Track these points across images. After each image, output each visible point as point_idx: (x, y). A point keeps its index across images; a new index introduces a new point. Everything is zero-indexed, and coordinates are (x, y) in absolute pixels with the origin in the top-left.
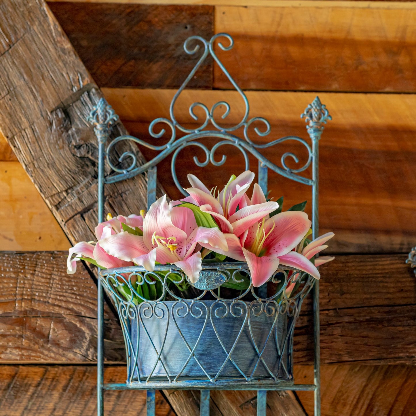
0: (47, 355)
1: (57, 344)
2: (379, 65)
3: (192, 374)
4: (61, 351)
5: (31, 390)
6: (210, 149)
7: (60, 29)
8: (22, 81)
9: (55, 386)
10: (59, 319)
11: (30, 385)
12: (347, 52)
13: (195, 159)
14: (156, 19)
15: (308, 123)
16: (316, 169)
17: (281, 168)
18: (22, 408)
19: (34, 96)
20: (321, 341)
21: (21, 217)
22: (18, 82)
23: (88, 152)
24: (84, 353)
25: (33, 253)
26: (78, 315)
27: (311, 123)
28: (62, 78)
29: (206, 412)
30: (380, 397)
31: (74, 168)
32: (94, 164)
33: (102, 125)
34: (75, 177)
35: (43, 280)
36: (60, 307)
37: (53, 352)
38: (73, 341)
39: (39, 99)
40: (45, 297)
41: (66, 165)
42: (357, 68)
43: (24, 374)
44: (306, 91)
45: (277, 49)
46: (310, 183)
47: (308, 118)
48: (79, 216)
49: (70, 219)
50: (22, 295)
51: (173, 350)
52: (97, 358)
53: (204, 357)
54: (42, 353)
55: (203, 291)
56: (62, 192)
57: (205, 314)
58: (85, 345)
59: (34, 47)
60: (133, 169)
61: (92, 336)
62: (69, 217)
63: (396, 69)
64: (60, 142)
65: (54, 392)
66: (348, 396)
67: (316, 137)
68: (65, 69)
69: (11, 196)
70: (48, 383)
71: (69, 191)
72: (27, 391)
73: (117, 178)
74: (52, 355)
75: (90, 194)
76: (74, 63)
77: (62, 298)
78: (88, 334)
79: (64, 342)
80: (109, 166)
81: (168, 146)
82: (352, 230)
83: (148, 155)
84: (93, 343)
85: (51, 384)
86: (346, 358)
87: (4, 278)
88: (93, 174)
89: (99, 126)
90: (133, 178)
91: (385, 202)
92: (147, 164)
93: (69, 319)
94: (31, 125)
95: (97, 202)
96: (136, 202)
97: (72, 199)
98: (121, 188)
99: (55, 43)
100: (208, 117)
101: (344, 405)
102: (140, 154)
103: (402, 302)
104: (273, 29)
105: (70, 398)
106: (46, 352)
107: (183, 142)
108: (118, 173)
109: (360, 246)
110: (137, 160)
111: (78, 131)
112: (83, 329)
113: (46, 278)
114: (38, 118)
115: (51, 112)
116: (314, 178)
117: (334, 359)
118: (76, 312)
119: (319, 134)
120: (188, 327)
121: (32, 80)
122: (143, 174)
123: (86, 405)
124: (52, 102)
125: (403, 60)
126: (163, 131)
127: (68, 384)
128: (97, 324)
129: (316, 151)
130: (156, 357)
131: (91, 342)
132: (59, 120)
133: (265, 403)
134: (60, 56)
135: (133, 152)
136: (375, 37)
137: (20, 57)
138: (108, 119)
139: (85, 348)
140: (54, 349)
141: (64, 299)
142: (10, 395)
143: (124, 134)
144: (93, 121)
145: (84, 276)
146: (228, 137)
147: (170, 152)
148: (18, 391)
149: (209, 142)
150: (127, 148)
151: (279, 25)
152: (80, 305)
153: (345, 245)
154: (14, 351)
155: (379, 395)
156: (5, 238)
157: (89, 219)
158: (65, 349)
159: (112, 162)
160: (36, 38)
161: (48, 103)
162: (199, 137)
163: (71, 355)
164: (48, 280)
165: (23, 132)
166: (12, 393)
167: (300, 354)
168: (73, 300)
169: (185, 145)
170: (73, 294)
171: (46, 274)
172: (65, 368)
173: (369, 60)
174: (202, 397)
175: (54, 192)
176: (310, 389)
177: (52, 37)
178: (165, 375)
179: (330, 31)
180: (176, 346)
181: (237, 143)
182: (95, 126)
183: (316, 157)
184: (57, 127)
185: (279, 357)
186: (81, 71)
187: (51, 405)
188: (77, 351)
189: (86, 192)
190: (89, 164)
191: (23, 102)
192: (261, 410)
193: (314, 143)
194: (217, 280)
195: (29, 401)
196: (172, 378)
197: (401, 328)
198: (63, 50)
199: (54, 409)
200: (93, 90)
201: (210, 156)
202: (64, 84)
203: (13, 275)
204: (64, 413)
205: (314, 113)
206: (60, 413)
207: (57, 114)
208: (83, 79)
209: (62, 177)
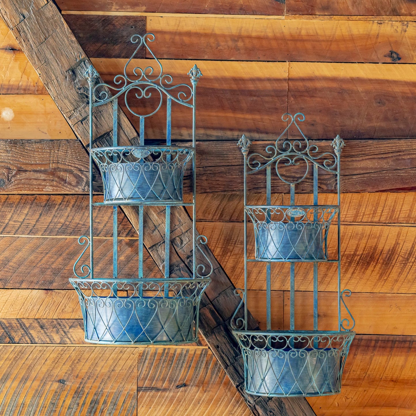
0: (65, 189)
1: (70, 184)
2: (228, 47)
3: (134, 197)
4: (72, 187)
5: (57, 207)
6: (143, 90)
7: (70, 31)
8: (52, 56)
9: (68, 205)
10: (71, 172)
11: (56, 204)
12: (212, 40)
13: (136, 95)
14: (117, 23)
15: (191, 78)
16: (195, 100)
17: (178, 99)
18: (53, 215)
19: (58, 64)
20: (197, 182)
21: (51, 122)
22: (49, 56)
23: (84, 91)
24: (83, 188)
25: (58, 140)
26: (80, 170)
27: (193, 78)
28: (71, 55)
29: (141, 216)
31: (77, 99)
32: (87, 97)
33: (91, 78)
34: (78, 103)
35: (63, 153)
36: (71, 166)
38: (78, 183)
39: (60, 65)
40: (64, 162)
41: (74, 97)
42: (217, 48)
43: (53, 199)
44: (191, 60)
45: (177, 38)
46: (192, 107)
47: (191, 75)
48: (80, 122)
49: (76, 124)
50: (53, 160)
51: (126, 186)
52: (89, 190)
53: (140, 189)
54: (63, 188)
55: (139, 159)
56: (71, 111)
57: (140, 169)
58: (84, 184)
59: (57, 39)
60: (107, 100)
61: (87, 180)
62: (75, 123)
63: (237, 49)
64: (71, 86)
65: (68, 208)
66: (211, 210)
67: (195, 84)
68: (72, 50)
69: (45, 112)
70: (65, 203)
71: (75, 110)
72: (55, 207)
73: (98, 104)
74: (68, 189)
75: (85, 111)
76: (77, 47)
78: (85, 179)
79: (74, 183)
80: (95, 98)
81: (123, 88)
82: (214, 128)
83: (113, 93)
84: (87, 183)
86: (208, 191)
87: (44, 152)
88: (87, 102)
89: (89, 79)
90: (106, 104)
91: (230, 115)
92: (113, 97)
93: (76, 172)
94: (56, 78)
95: (89, 115)
96: (107, 115)
97: (77, 114)
98: (101, 109)
99: (68, 38)
100: (142, 74)
101: (209, 214)
102: (110, 92)
103: (235, 164)
104: (176, 28)
105: (76, 210)
106: (65, 188)
107: (130, 87)
108: (99, 102)
109: (217, 136)
110: (108, 95)
111: (79, 81)
112: (83, 177)
114: (60, 75)
115: (66, 72)
116: (194, 104)
117: (203, 191)
118: (79, 169)
120: (133, 175)
121: (56, 56)
122: (111, 102)
123: (83, 214)
124: (67, 67)
125: (240, 44)
126: (121, 81)
127: (75, 204)
128: (89, 174)
129: (195, 91)
130: (118, 189)
131: (86, 183)
132: (70, 76)
133: (169, 212)
134: (70, 44)
135: (106, 91)
136: (226, 32)
137: (50, 45)
138: (94, 75)
139: (83, 186)
140: (69, 186)
141: (73, 162)
143: (102, 83)
144: (87, 76)
145: (82, 151)
146: (152, 84)
147: (124, 91)
148: (50, 207)
149: (143, 87)
150: (103, 89)
151: (178, 26)
152: (81, 165)
153: (211, 136)
154: (50, 187)
155: (226, 209)
156: (43, 132)
157: (85, 124)
158: (74, 186)
159: (96, 96)
160: (58, 35)
161: (65, 67)
162: (138, 84)
163: (77, 189)
164: (65, 153)
165: (52, 81)
166: (47, 208)
167: (186, 189)
168: (77, 163)
169: (131, 88)
170: (78, 160)
171: (65, 150)
172: (73, 196)
173: (222, 44)
174: (140, 209)
175: (68, 111)
176: (191, 205)
177: (66, 34)
178: (122, 197)
179: (204, 29)
180: (127, 184)
181: (156, 87)
182: (88, 79)
183: (195, 94)
184: (69, 79)
185: (175, 189)
186: (81, 51)
187: (66, 214)
188: (80, 187)
189: (83, 110)
190: (85, 97)
191: (52, 66)
192: (167, 215)
193: (194, 87)
194: (146, 153)
195: (56, 212)
196: (125, 199)
197: (235, 176)
198: (72, 41)
199: (68, 216)
200: (87, 61)
201: (143, 93)
202: (72, 58)
203: (48, 151)
204: (73, 218)
205: (194, 72)
206: (71, 218)
207: (69, 73)
208: (81, 55)
209: (72, 103)
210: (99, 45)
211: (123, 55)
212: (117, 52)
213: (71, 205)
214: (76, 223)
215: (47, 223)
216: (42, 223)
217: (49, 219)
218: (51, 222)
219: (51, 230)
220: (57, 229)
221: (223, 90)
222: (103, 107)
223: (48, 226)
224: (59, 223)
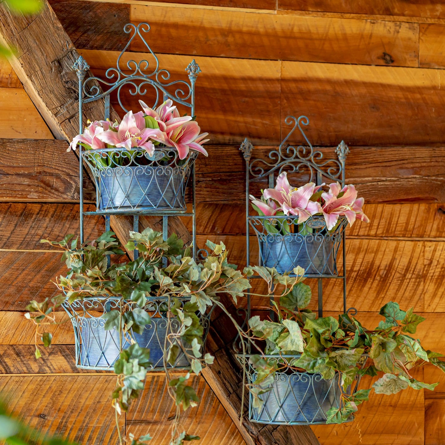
0: (52, 196)
1: (57, 190)
2: (218, 42)
4: (60, 194)
5: (34, 217)
6: (138, 86)
7: (55, 16)
8: (35, 44)
9: (47, 215)
10: (58, 177)
11: (33, 214)
12: (201, 34)
13: (130, 91)
15: (189, 74)
16: (194, 98)
17: (175, 97)
18: (29, 227)
19: (42, 53)
20: (196, 190)
21: (25, 120)
22: (33, 44)
23: (72, 86)
24: (72, 195)
25: (43, 140)
26: (68, 175)
27: (191, 74)
28: (57, 43)
29: (136, 227)
30: (219, 222)
31: (64, 94)
32: (76, 92)
33: (81, 71)
34: (65, 99)
35: (49, 155)
36: (58, 170)
37: (56, 195)
38: (66, 189)
40: (50, 165)
41: (60, 92)
42: (206, 43)
43: (30, 208)
44: (179, 55)
45: (164, 30)
46: (191, 106)
47: (189, 71)
48: (67, 120)
49: (63, 122)
50: (38, 163)
51: (133, 192)
52: (79, 198)
53: (151, 196)
54: (50, 195)
55: (152, 161)
56: (58, 107)
58: (73, 190)
59: (41, 25)
60: (98, 95)
61: (76, 186)
63: (227, 44)
64: (57, 79)
65: (46, 218)
68: (59, 39)
69: (19, 108)
70: (43, 213)
71: (62, 106)
72: (32, 217)
73: (89, 100)
75: (73, 108)
76: (64, 35)
77: (59, 165)
78: (74, 185)
79: (62, 189)
81: (116, 83)
83: (105, 88)
84: (77, 190)
85: (45, 213)
87: (28, 153)
88: (76, 97)
89: (79, 71)
90: (96, 101)
91: (221, 117)
92: (106, 93)
93: (63, 176)
94: (41, 69)
95: (78, 112)
96: (98, 113)
97: (63, 111)
98: (90, 106)
99: (53, 24)
100: (137, 68)
101: (200, 226)
102: (100, 87)
104: (162, 19)
105: (55, 221)
110: (100, 90)
111: (66, 73)
112: (71, 182)
113: (51, 154)
114: (44, 65)
115: (52, 62)
116: (192, 103)
118: (67, 173)
119: (195, 80)
121: (41, 44)
122: (102, 98)
123: (64, 225)
124: (52, 57)
125: (230, 39)
126: (113, 75)
127: (54, 213)
128: (79, 180)
129: (193, 89)
130: (124, 196)
131: (75, 189)
132: (56, 67)
133: (167, 223)
134: (56, 31)
135: (97, 86)
136: (215, 26)
137: (34, 31)
138: (84, 67)
139: (73, 192)
140: (56, 193)
141: (61, 166)
142: (22, 219)
143: (92, 76)
144: (76, 68)
146: (148, 80)
147: (117, 87)
148: (27, 217)
149: (138, 82)
150: (93, 84)
151: (165, 17)
152: (69, 169)
154: (35, 194)
156: (17, 131)
157: (73, 122)
158: (62, 193)
159: (86, 91)
160: (42, 21)
161: (50, 57)
162: (132, 79)
163: (65, 196)
164: (52, 156)
165: (36, 73)
168: (65, 166)
169: (125, 83)
170: (65, 163)
171: (51, 152)
172: (52, 205)
173: (212, 38)
174: (135, 219)
175: (54, 107)
176: (191, 215)
177: (52, 20)
178: (130, 205)
179: (192, 22)
180: (135, 190)
181: (152, 83)
182: (77, 71)
183: (194, 92)
184: (55, 71)
186: (68, 40)
187: (45, 225)
188: (69, 194)
189: (71, 107)
190: (72, 92)
191: (36, 56)
192: (165, 227)
193: (192, 84)
194: (160, 156)
195: (33, 223)
197: (235, 184)
198: (58, 28)
199: (47, 227)
200: (74, 51)
201: (138, 90)
202: (59, 47)
203: (33, 152)
204: (52, 229)
205: (192, 68)
206: (50, 229)
207: (55, 64)
208: (69, 45)
209: (58, 99)
211: (106, 46)
212: (99, 43)
213: (50, 215)
214: (55, 235)
215: (23, 235)
216: (17, 235)
217: (26, 231)
218: (27, 234)
219: (28, 243)
220: (34, 242)
222: (92, 103)
223: (25, 238)
224: (37, 235)
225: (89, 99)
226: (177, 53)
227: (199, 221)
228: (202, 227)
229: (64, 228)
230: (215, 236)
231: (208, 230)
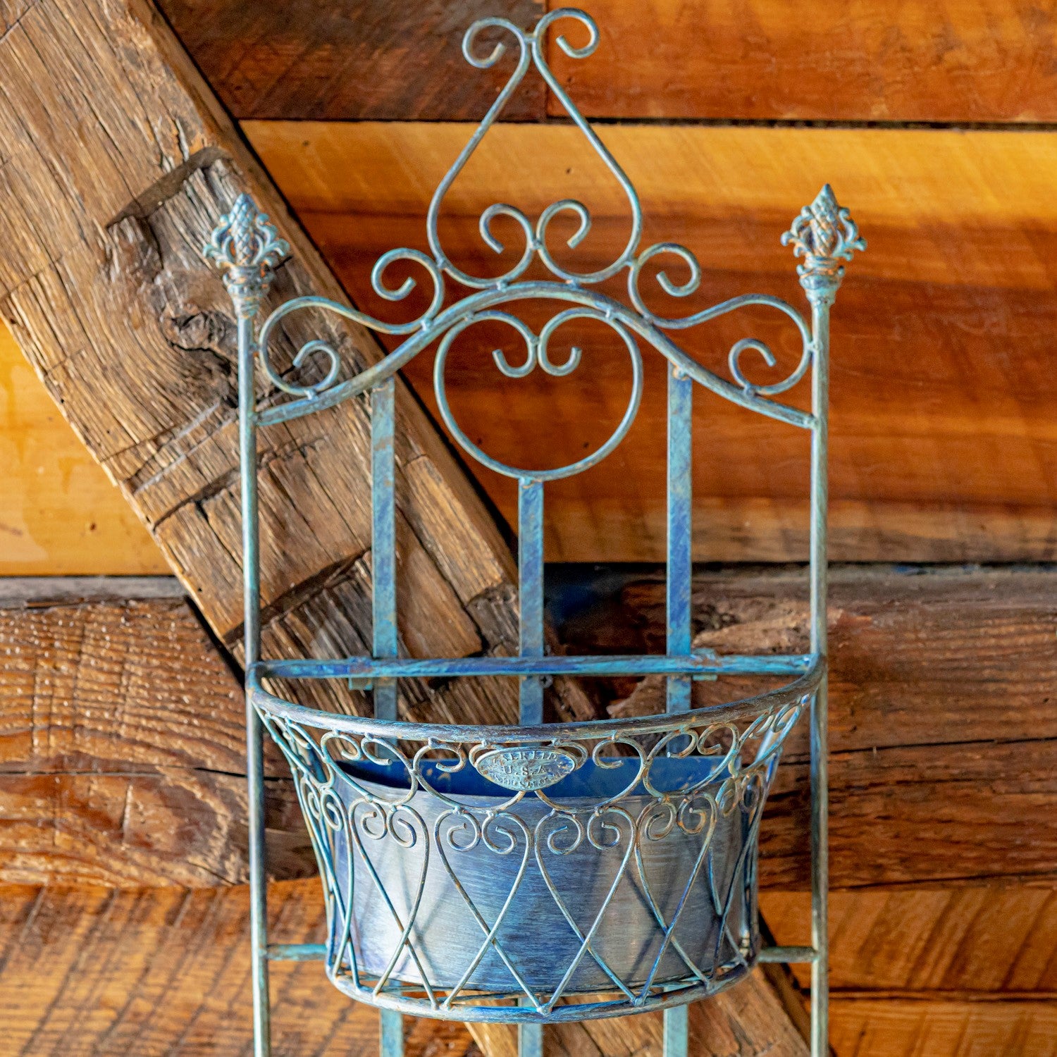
0: (119, 873)
1: (144, 844)
3: (489, 988)
4: (154, 860)
5: (86, 921)
6: (536, 331)
8: (25, 141)
9: (146, 912)
11: (82, 910)
13: (497, 357)
15: (802, 259)
16: (822, 385)
17: (728, 381)
18: (64, 967)
19: (59, 183)
20: (832, 832)
21: (41, 470)
23: (210, 337)
24: (216, 866)
26: (197, 768)
27: (811, 262)
28: (132, 133)
31: (173, 379)
32: (227, 367)
33: (246, 270)
34: (178, 402)
35: (102, 678)
36: (148, 746)
37: (137, 865)
38: (185, 836)
39: (74, 191)
40: (109, 722)
41: (153, 370)
42: (939, 59)
46: (806, 423)
47: (800, 245)
48: (190, 506)
49: (169, 514)
50: (49, 716)
52: (248, 876)
53: (517, 944)
54: (107, 867)
55: (515, 792)
56: (143, 443)
57: (521, 846)
58: (218, 844)
59: (52, 47)
60: (334, 386)
61: (236, 822)
62: (164, 510)
64: (134, 310)
65: (144, 927)
67: (823, 300)
68: (139, 109)
69: (11, 414)
70: (128, 904)
71: (164, 440)
72: (74, 924)
73: (288, 411)
74: (134, 871)
75: (218, 447)
76: (163, 90)
77: (153, 724)
78: (223, 817)
79: (164, 839)
80: (267, 376)
81: (423, 322)
84: (237, 839)
85: (136, 906)
86: (896, 875)
88: (226, 392)
89: (235, 273)
90: (333, 409)
91: (1009, 426)
92: (371, 372)
93: (172, 777)
94: (55, 263)
95: (236, 469)
96: (341, 470)
97: (172, 463)
98: (302, 434)
99: (109, 37)
100: (530, 245)
105: (186, 941)
106: (117, 865)
107: (464, 313)
108: (292, 398)
110: (343, 358)
111: (181, 278)
112: (213, 803)
113: (111, 672)
114: (72, 245)
115: (108, 227)
116: (816, 409)
117: (866, 875)
118: (190, 760)
119: (829, 292)
121: (51, 138)
122: (362, 395)
123: (226, 959)
124: (110, 200)
126: (409, 284)
127: (181, 904)
128: (246, 791)
129: (822, 337)
130: (399, 937)
131: (232, 836)
132: (128, 250)
134: (124, 73)
135: (331, 342)
137: (15, 76)
138: (261, 252)
139: (217, 853)
140: (137, 856)
141: (159, 726)
142: (31, 934)
143: (308, 293)
144: (222, 258)
145: (208, 665)
146: (583, 300)
147: (428, 340)
148: (51, 926)
152: (202, 740)
157: (219, 516)
158: (164, 856)
159: (273, 362)
160: (55, 22)
161: (98, 203)
162: (505, 299)
163: (181, 872)
164: (115, 678)
165: (33, 281)
166: (36, 929)
168: (182, 730)
169: (469, 320)
170: (182, 712)
171: (110, 660)
175: (122, 444)
176: (801, 959)
177: (102, 18)
180: (448, 909)
181: (608, 314)
182: (226, 271)
183: (822, 353)
184: (123, 269)
186: (184, 114)
187: (137, 961)
188: (198, 860)
189: (207, 442)
190: (214, 367)
191: (29, 199)
193: (816, 313)
194: (550, 768)
195: (81, 949)
197: (1040, 799)
198: (134, 56)
199: (147, 970)
200: (219, 164)
201: (536, 349)
202: (138, 149)
203: (23, 666)
204: (172, 978)
205: (817, 232)
206: (162, 979)
207: (122, 233)
208: (189, 136)
209: (142, 404)
210: (292, 48)
211: (424, 102)
212: (390, 88)
213: (159, 914)
214: (188, 1006)
215: (34, 1006)
216: (9, 1006)
217: (44, 987)
218: (55, 1004)
219: (59, 1042)
220: (88, 1039)
221: (970, 292)
222: (312, 422)
223: (43, 1021)
224: (101, 1004)
225: (289, 406)
226: (789, 116)
227: (888, 932)
228: (901, 963)
229: (228, 974)
230: (964, 1008)
231: (933, 975)
